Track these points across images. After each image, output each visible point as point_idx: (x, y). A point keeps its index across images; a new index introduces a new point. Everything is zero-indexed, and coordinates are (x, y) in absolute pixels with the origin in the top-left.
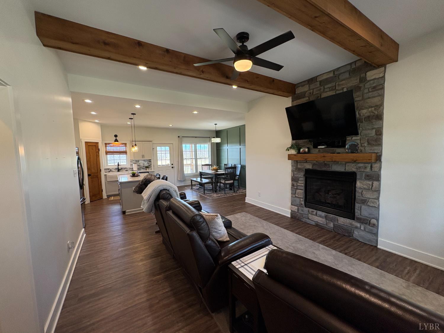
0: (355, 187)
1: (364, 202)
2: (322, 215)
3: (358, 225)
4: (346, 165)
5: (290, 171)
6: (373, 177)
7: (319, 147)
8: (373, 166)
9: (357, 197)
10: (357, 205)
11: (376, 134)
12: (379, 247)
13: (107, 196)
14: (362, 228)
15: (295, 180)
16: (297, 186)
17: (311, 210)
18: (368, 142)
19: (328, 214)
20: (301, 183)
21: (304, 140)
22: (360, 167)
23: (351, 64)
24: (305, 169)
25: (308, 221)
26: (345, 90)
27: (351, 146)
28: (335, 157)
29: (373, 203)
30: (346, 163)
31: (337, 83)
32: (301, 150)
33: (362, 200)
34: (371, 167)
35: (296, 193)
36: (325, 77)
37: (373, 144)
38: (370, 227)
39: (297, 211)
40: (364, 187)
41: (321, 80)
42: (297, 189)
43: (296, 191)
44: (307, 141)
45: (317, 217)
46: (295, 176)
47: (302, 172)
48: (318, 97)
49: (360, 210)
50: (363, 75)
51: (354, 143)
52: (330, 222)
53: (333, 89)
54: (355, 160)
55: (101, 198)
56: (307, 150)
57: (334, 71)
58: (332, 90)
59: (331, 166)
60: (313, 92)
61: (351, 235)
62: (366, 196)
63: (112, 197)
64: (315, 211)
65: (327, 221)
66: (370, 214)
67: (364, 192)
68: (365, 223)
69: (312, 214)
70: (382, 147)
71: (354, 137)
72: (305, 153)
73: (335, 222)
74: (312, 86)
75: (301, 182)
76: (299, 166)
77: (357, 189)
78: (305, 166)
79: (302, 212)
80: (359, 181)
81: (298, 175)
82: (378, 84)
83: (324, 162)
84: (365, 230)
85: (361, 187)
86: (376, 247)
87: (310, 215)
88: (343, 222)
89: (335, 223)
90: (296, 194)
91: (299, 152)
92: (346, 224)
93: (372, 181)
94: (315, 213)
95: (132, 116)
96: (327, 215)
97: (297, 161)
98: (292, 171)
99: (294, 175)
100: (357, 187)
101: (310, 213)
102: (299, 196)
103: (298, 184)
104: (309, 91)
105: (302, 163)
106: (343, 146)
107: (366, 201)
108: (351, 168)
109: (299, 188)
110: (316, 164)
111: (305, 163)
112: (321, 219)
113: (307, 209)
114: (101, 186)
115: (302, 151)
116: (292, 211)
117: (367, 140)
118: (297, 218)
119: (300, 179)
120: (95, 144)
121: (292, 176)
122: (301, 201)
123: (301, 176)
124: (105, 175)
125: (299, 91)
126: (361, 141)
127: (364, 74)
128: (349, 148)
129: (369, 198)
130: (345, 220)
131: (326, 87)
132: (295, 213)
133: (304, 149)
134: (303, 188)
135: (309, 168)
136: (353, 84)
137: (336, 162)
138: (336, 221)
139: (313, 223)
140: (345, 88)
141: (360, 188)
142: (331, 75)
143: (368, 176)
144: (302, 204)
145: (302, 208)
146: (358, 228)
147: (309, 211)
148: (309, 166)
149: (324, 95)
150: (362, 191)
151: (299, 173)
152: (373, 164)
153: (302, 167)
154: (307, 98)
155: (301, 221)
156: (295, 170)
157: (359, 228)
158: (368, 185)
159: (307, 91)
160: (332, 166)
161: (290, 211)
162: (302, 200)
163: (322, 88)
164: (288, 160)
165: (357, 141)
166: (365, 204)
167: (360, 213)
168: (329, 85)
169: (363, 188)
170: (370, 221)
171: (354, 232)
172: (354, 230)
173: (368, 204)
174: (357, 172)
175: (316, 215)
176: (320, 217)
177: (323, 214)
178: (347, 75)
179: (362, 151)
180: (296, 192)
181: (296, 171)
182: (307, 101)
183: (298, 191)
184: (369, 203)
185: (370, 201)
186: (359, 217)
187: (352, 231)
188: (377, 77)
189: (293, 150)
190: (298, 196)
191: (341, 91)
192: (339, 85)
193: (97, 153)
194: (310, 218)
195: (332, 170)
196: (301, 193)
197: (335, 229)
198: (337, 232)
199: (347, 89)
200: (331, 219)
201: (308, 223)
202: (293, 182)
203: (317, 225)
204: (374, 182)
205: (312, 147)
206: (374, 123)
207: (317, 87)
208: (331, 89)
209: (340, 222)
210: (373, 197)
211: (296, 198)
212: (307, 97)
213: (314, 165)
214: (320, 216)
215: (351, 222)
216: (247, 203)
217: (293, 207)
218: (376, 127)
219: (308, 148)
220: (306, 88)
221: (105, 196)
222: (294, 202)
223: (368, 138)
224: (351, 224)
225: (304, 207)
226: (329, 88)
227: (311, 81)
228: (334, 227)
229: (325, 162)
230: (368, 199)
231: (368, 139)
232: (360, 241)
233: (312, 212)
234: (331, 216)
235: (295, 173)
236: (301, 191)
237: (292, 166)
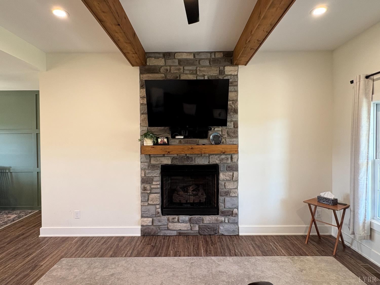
0: (218, 179)
1: (227, 193)
2: (186, 219)
3: (223, 219)
4: (210, 158)
5: (139, 169)
6: (233, 168)
7: (177, 137)
8: (233, 157)
9: (220, 190)
10: (221, 199)
11: (234, 127)
12: (240, 234)
14: (227, 221)
15: (147, 181)
16: (151, 189)
17: (171, 217)
18: (228, 134)
19: (193, 216)
20: (157, 184)
21: (159, 128)
22: (223, 159)
23: (211, 53)
24: (161, 165)
25: (168, 233)
26: (206, 78)
27: (214, 137)
28: (205, 149)
29: (234, 193)
30: (210, 155)
31: (198, 68)
32: (159, 140)
33: (226, 192)
34: (232, 158)
35: (150, 198)
36: (184, 56)
37: (232, 136)
38: (232, 218)
39: (151, 224)
40: (227, 178)
41: (179, 58)
42: (150, 193)
43: (148, 196)
44: (168, 128)
45: (180, 224)
46: (147, 176)
47: (157, 169)
48: (177, 77)
49: (223, 202)
50: (222, 68)
51: (216, 134)
52: (195, 225)
53: (194, 72)
54: (224, 152)
56: (166, 140)
57: (195, 54)
58: (192, 74)
59: (194, 159)
60: (170, 69)
61: (217, 232)
62: (229, 188)
64: (176, 217)
65: (192, 225)
66: (233, 205)
67: (227, 184)
68: (228, 215)
69: (173, 222)
70: (238, 138)
71: (216, 128)
72: (164, 144)
73: (200, 223)
74: (170, 62)
75: (156, 184)
76: (153, 162)
77: (220, 182)
78: (161, 162)
79: (159, 224)
80: (222, 173)
81: (152, 174)
82: (234, 80)
83: (186, 155)
84: (229, 222)
85: (224, 179)
86: (238, 235)
87: (170, 224)
88: (209, 221)
89: (200, 224)
90: (150, 200)
91: (156, 144)
92: (212, 222)
93: (232, 172)
94: (177, 219)
96: (191, 218)
97: (150, 155)
98: (141, 169)
99: (145, 175)
100: (221, 180)
101: (170, 222)
102: (155, 203)
103: (152, 186)
104: (166, 68)
105: (157, 158)
106: (205, 136)
107: (229, 192)
108: (214, 160)
109: (154, 191)
110: (177, 158)
111: (161, 157)
112: (185, 225)
113: (165, 217)
115: (161, 142)
116: (142, 226)
117: (226, 132)
118: (152, 233)
119: (155, 179)
121: (141, 177)
122: (156, 208)
123: (156, 175)
125: (151, 62)
126: (223, 133)
127: (223, 68)
128: (213, 139)
129: (231, 189)
130: (211, 218)
131: (186, 68)
132: (149, 228)
133: (162, 139)
134: (159, 191)
135: (167, 163)
136: (215, 74)
137: (201, 155)
138: (201, 222)
139: (175, 233)
140: (207, 76)
141: (223, 180)
142: (191, 57)
143: (229, 167)
144: (158, 213)
145: (159, 218)
146: (223, 222)
147: (168, 220)
148: (167, 161)
149: (184, 77)
150: (225, 183)
151: (153, 172)
152: (233, 155)
153: (157, 163)
154: (163, 75)
155: (158, 236)
156: (147, 168)
157: (224, 221)
158: (230, 176)
159: (162, 66)
160: (195, 159)
161: (140, 227)
162: (158, 206)
163: (182, 68)
164: (140, 154)
165: (219, 132)
166: (228, 195)
167: (224, 206)
168: (191, 68)
169: (225, 180)
170: (232, 212)
171: (220, 227)
172: (220, 226)
173: (230, 195)
174: (219, 164)
175: (178, 221)
176: (183, 223)
177: (186, 218)
178: (207, 63)
179: (224, 143)
180: (150, 197)
181: (148, 169)
182: (162, 79)
183: (152, 196)
184: (231, 193)
185: (232, 191)
186: (223, 210)
187: (218, 227)
188: (233, 74)
189: (150, 140)
190: (153, 203)
191: (202, 78)
192: (200, 70)
194: (170, 228)
195: (195, 164)
196: (156, 198)
197: (200, 232)
198: (203, 234)
199: (208, 77)
200: (195, 221)
201: (168, 235)
202: (144, 184)
203: (180, 234)
204: (234, 173)
205: (170, 137)
206: (232, 116)
207: (175, 64)
208: (191, 72)
209: (205, 222)
210: (234, 188)
211: (149, 207)
212: (162, 73)
213: (173, 159)
214: (184, 222)
215: (216, 218)
216: (45, 238)
217: (145, 219)
218: (234, 120)
219: (167, 138)
220: (161, 62)
222: (147, 212)
223: (227, 130)
224: (217, 220)
225: (162, 216)
226: (190, 70)
227: (167, 55)
228: (199, 230)
229: (187, 155)
230: (230, 190)
231: (228, 131)
232: (226, 234)
233: (173, 219)
234: (195, 217)
235: (147, 171)
236: (157, 194)
237: (141, 162)
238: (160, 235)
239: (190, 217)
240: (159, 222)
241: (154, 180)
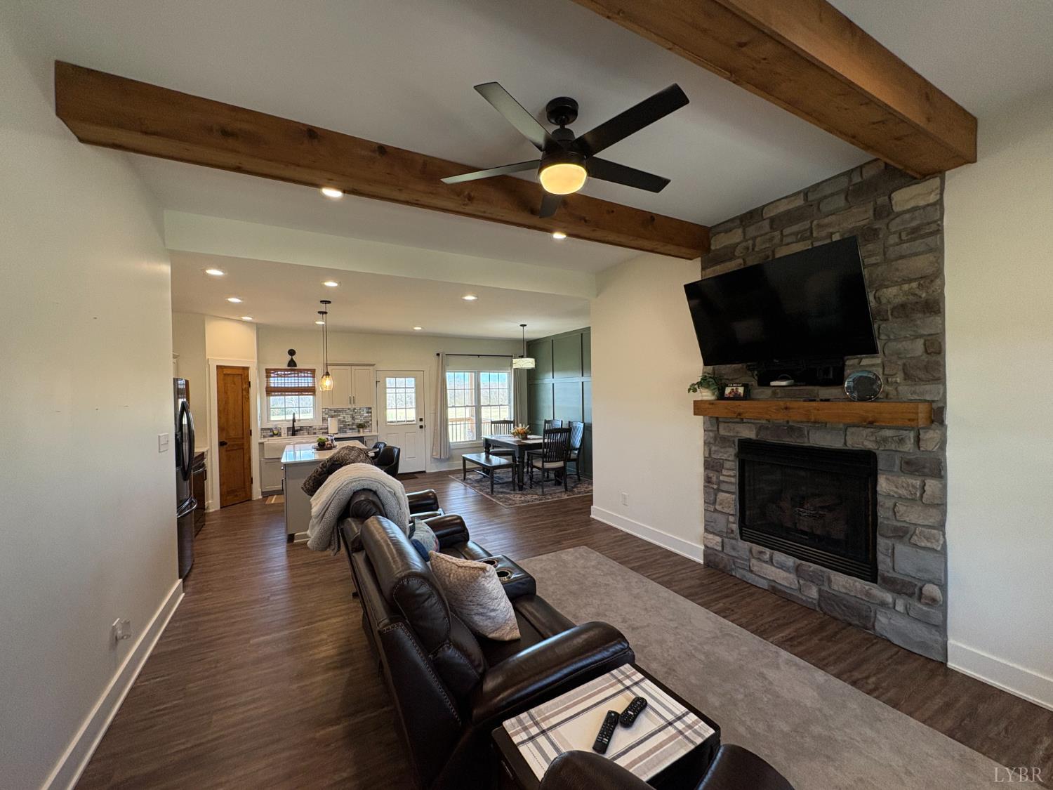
0: (875, 492)
1: (902, 534)
2: (788, 563)
3: (889, 597)
4: (848, 433)
5: (701, 442)
6: (924, 467)
7: (773, 383)
8: (921, 437)
9: (880, 520)
10: (882, 543)
11: (926, 351)
12: (951, 664)
13: (263, 493)
14: (900, 607)
15: (713, 467)
16: (719, 483)
17: (756, 548)
18: (905, 374)
19: (804, 562)
20: (730, 475)
21: (734, 366)
22: (885, 440)
23: (849, 173)
24: (739, 440)
25: (750, 578)
26: (836, 237)
27: (858, 381)
28: (816, 411)
29: (928, 539)
30: (847, 426)
31: (815, 222)
32: (728, 390)
33: (896, 529)
34: (918, 440)
35: (718, 500)
36: (783, 208)
37: (920, 379)
38: (919, 605)
39: (720, 549)
40: (901, 492)
41: (772, 215)
42: (719, 490)
43: (716, 495)
44: (742, 368)
45: (774, 569)
46: (714, 456)
47: (730, 447)
48: (768, 257)
49: (890, 555)
50: (882, 200)
51: (865, 375)
52: (808, 583)
53: (807, 235)
54: (871, 419)
55: (249, 498)
57: (806, 193)
58: (803, 239)
59: (806, 433)
60: (754, 245)
61: (869, 625)
62: (907, 519)
63: (275, 496)
64: (768, 551)
65: (801, 582)
66: (919, 570)
67: (901, 508)
68: (907, 594)
69: (759, 559)
70: (944, 384)
71: (867, 358)
72: (736, 397)
73: (823, 585)
74: (752, 231)
75: (727, 474)
76: (722, 432)
77: (880, 498)
78: (737, 433)
79: (734, 554)
80: (884, 476)
81: (721, 454)
82: (925, 222)
83: (788, 422)
84: (908, 614)
85: (892, 493)
86: (943, 664)
87: (754, 561)
88: (844, 587)
89: (823, 588)
90: (717, 503)
91: (721, 396)
92: (852, 594)
93: (920, 478)
94: (768, 556)
95: (323, 307)
96: (799, 565)
97: (717, 418)
98: (705, 443)
99: (710, 454)
100: (880, 492)
101: (754, 557)
102: (725, 510)
103: (722, 478)
104: (744, 244)
105: (730, 424)
106: (839, 381)
107: (907, 533)
108: (861, 440)
109: (724, 487)
110: (767, 428)
111: (738, 423)
112: (785, 574)
113: (747, 545)
114: (250, 469)
115: (730, 393)
116: (706, 546)
117: (901, 367)
118: (721, 566)
119: (727, 465)
120: (240, 372)
121: (705, 457)
122: (728, 522)
123: (729, 456)
124: (261, 444)
125: (718, 243)
126: (886, 369)
127: (887, 197)
128: (854, 387)
129: (916, 524)
130: (851, 582)
131: (787, 231)
132: (716, 554)
133: (734, 388)
134: (735, 488)
135: (748, 437)
136: (862, 223)
137: (820, 425)
138: (826, 584)
139: (764, 584)
140: (838, 234)
141: (889, 496)
142: (800, 202)
143: (908, 463)
144: (732, 531)
145: (734, 542)
146: (889, 608)
147: (751, 551)
148: (749, 433)
149: (782, 252)
150: (895, 505)
151: (722, 450)
152: (921, 432)
153: (729, 434)
154: (741, 261)
155: (732, 576)
156: (712, 441)
157: (891, 606)
158: (911, 488)
159: (739, 243)
160: (808, 434)
161: (702, 547)
162: (731, 519)
163: (777, 234)
164: (695, 414)
165: (874, 369)
166: (906, 539)
167: (891, 565)
168: (795, 228)
169: (896, 496)
170: (921, 589)
171: (879, 616)
172: (878, 612)
173: (912, 541)
174: (877, 452)
175: (771, 561)
176: (782, 569)
177: (790, 561)
178: (840, 202)
179: (891, 396)
180: (718, 497)
181: (714, 444)
182: (739, 268)
183: (722, 496)
184: (915, 537)
185: (917, 532)
186: (889, 575)
187: (872, 614)
188: (922, 203)
189: (707, 390)
190: (722, 510)
191: (828, 241)
192: (819, 226)
193: (245, 393)
194: (754, 569)
195: (809, 445)
196: (729, 501)
197: (823, 605)
198: (830, 613)
199: (841, 236)
200: (810, 575)
201: (750, 581)
202: (709, 471)
203: (774, 590)
204: (926, 482)
205: (754, 382)
206: (918, 322)
207: (763, 232)
208: (799, 236)
209: (836, 587)
210: (926, 523)
211: (716, 515)
212: (739, 257)
213: (760, 428)
214: (782, 567)
215: (867, 588)
216: (594, 520)
217: (710, 536)
218: (925, 333)
219: (745, 386)
220: (736, 237)
221: (257, 494)
222: (712, 524)
223: (904, 361)
224: (868, 594)
225: (739, 539)
226: (796, 234)
227: (750, 218)
228: (819, 599)
229: (791, 424)
230: (912, 528)
231: (904, 365)
232: (896, 642)
233: (761, 552)
234: (810, 567)
235: (713, 448)
236: (729, 495)
237: (705, 431)
238: (735, 577)
239: (799, 561)
240: (734, 549)
241: (725, 466)
